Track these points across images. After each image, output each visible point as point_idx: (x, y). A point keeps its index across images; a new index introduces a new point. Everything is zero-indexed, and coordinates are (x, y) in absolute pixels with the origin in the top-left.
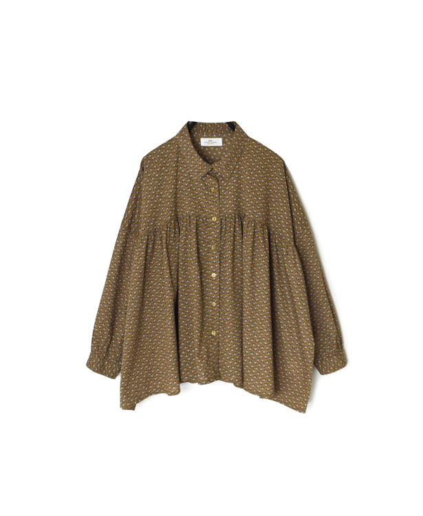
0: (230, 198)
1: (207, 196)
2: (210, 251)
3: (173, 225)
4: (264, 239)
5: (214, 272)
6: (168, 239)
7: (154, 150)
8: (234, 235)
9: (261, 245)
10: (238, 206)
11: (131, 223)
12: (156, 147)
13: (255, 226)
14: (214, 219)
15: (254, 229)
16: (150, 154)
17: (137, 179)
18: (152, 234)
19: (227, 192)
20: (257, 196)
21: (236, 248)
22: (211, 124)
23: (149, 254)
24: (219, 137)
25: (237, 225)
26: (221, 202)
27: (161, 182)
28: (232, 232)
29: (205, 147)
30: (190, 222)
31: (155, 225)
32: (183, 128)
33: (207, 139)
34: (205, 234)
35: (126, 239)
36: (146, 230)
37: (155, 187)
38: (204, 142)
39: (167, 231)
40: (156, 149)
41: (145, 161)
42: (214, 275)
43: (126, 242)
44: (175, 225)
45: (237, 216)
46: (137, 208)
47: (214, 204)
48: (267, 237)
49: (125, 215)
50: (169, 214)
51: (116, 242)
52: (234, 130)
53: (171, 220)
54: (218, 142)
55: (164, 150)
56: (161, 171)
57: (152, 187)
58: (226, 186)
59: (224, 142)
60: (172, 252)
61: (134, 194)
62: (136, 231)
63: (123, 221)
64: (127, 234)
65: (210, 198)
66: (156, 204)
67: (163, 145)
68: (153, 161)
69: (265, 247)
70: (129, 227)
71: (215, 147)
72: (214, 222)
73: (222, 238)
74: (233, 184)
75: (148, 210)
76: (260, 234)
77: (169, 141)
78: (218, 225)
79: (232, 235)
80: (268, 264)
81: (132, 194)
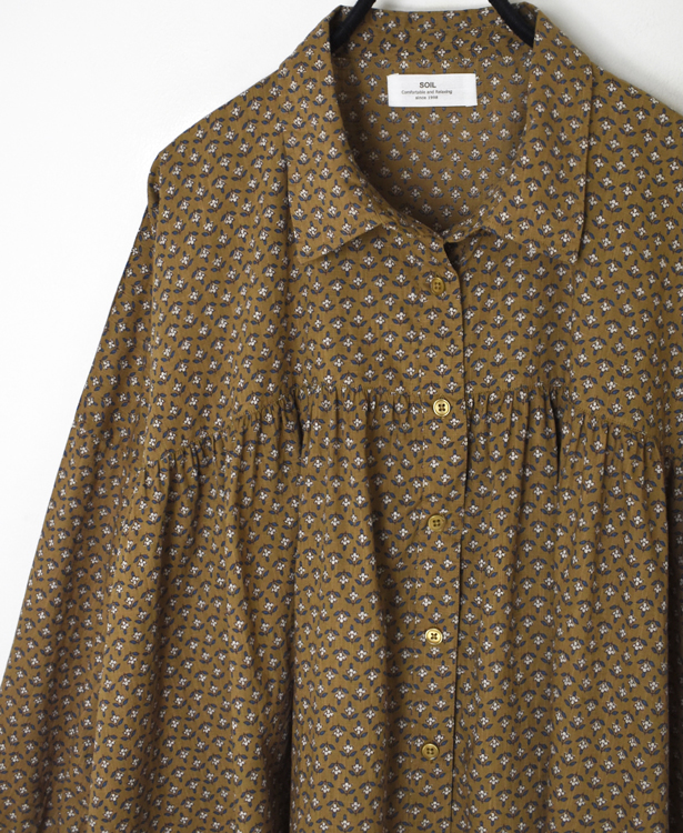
0: (511, 326)
1: (412, 311)
2: (421, 537)
3: (272, 429)
4: (647, 509)
5: (434, 624)
6: (248, 488)
7: (198, 126)
8: (523, 479)
9: (636, 534)
10: (546, 359)
11: (114, 408)
12: (206, 113)
13: (608, 447)
14: (442, 408)
15: (605, 464)
16: (182, 140)
17: (139, 236)
18: (189, 462)
19: (499, 295)
20: (620, 319)
21: (528, 534)
22: (431, 16)
23: (179, 541)
24: (465, 70)
25: (537, 439)
26: (470, 339)
27: (224, 253)
28: (515, 470)
29: (405, 112)
30: (339, 421)
31: (200, 424)
32: (313, 36)
33: (414, 81)
34: (403, 469)
35: (94, 467)
36: (165, 446)
37: (200, 276)
38: (402, 90)
39: (242, 457)
40: (207, 120)
41: (163, 169)
42: (434, 636)
43: (93, 481)
44: (280, 430)
45: (537, 401)
46: (139, 352)
47: (444, 344)
48: (662, 496)
49: (91, 378)
50: (253, 387)
51: (59, 480)
52: (529, 41)
53: (262, 410)
54: (459, 89)
55: (237, 125)
56: (223, 210)
57: (186, 275)
58: (495, 271)
59: (483, 89)
60: (265, 539)
61: (127, 296)
62: (132, 442)
63: (83, 402)
64: (96, 450)
65: (424, 320)
66: (205, 344)
67: (233, 103)
68: (196, 171)
69: (654, 543)
70: (107, 424)
71: (446, 112)
72: (439, 420)
73: (474, 485)
74: (522, 264)
75: (169, 366)
76: (631, 488)
77: (258, 86)
78: (455, 434)
79: (515, 482)
80: (662, 618)
81: (118, 295)
